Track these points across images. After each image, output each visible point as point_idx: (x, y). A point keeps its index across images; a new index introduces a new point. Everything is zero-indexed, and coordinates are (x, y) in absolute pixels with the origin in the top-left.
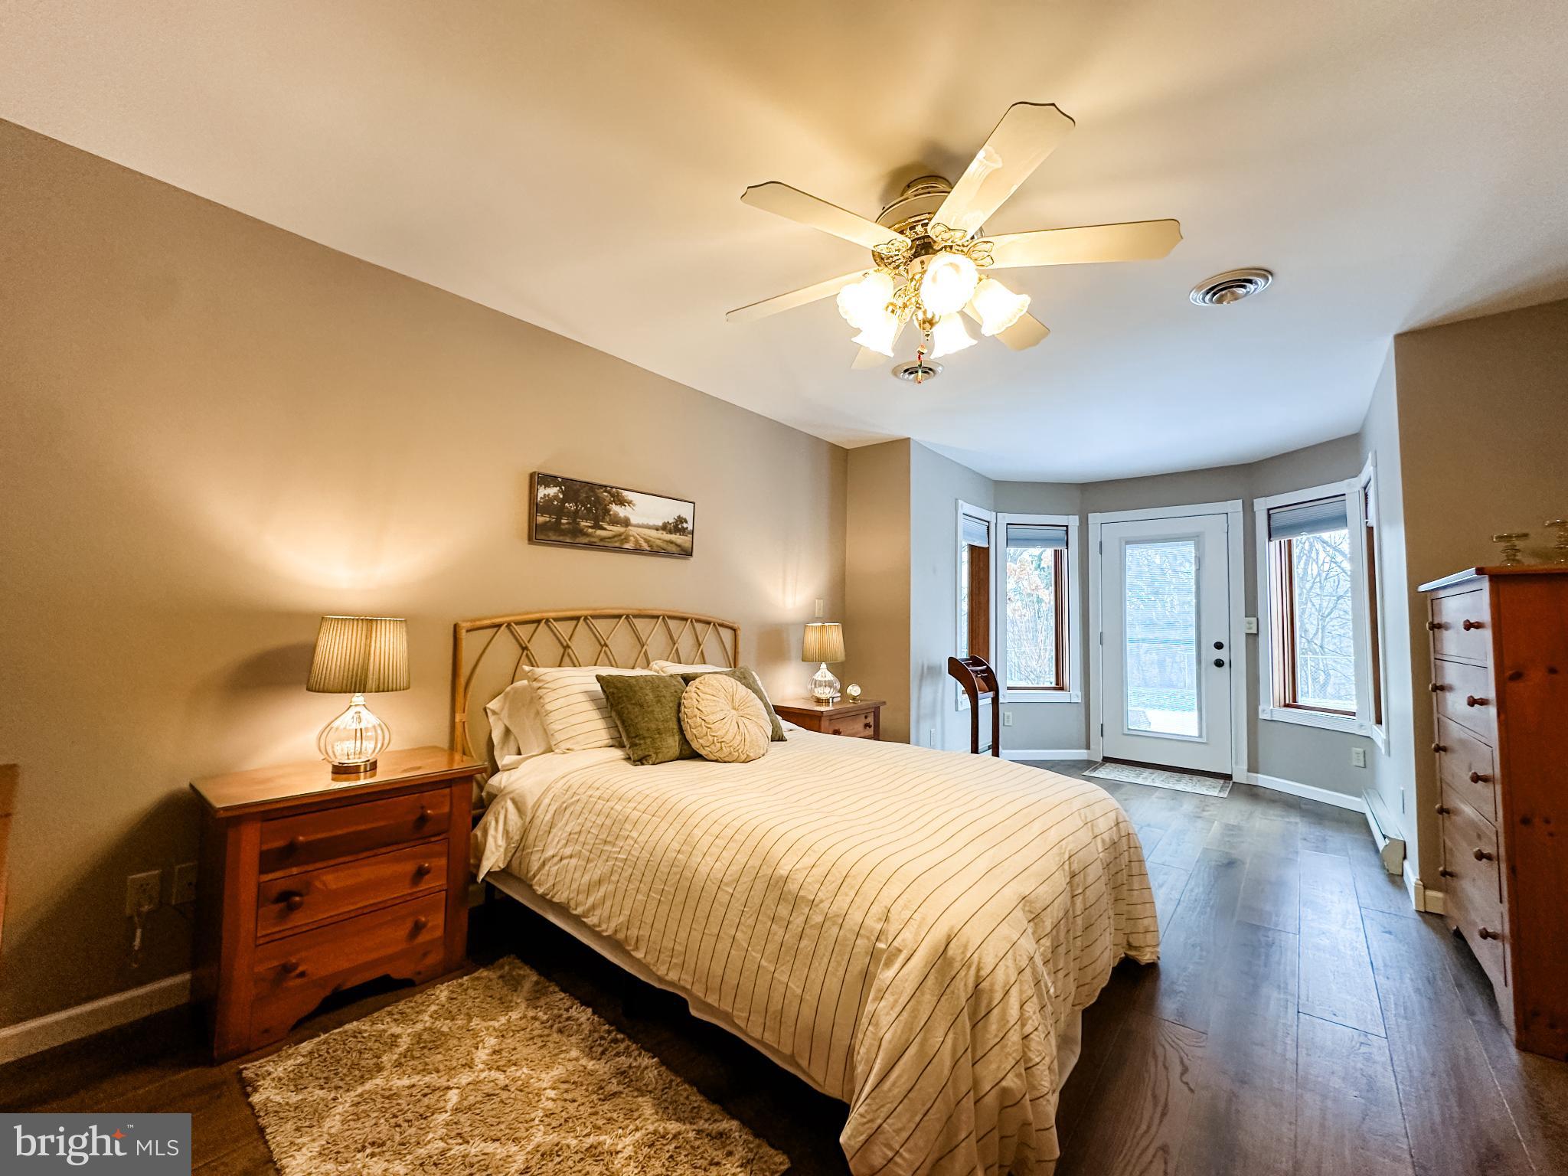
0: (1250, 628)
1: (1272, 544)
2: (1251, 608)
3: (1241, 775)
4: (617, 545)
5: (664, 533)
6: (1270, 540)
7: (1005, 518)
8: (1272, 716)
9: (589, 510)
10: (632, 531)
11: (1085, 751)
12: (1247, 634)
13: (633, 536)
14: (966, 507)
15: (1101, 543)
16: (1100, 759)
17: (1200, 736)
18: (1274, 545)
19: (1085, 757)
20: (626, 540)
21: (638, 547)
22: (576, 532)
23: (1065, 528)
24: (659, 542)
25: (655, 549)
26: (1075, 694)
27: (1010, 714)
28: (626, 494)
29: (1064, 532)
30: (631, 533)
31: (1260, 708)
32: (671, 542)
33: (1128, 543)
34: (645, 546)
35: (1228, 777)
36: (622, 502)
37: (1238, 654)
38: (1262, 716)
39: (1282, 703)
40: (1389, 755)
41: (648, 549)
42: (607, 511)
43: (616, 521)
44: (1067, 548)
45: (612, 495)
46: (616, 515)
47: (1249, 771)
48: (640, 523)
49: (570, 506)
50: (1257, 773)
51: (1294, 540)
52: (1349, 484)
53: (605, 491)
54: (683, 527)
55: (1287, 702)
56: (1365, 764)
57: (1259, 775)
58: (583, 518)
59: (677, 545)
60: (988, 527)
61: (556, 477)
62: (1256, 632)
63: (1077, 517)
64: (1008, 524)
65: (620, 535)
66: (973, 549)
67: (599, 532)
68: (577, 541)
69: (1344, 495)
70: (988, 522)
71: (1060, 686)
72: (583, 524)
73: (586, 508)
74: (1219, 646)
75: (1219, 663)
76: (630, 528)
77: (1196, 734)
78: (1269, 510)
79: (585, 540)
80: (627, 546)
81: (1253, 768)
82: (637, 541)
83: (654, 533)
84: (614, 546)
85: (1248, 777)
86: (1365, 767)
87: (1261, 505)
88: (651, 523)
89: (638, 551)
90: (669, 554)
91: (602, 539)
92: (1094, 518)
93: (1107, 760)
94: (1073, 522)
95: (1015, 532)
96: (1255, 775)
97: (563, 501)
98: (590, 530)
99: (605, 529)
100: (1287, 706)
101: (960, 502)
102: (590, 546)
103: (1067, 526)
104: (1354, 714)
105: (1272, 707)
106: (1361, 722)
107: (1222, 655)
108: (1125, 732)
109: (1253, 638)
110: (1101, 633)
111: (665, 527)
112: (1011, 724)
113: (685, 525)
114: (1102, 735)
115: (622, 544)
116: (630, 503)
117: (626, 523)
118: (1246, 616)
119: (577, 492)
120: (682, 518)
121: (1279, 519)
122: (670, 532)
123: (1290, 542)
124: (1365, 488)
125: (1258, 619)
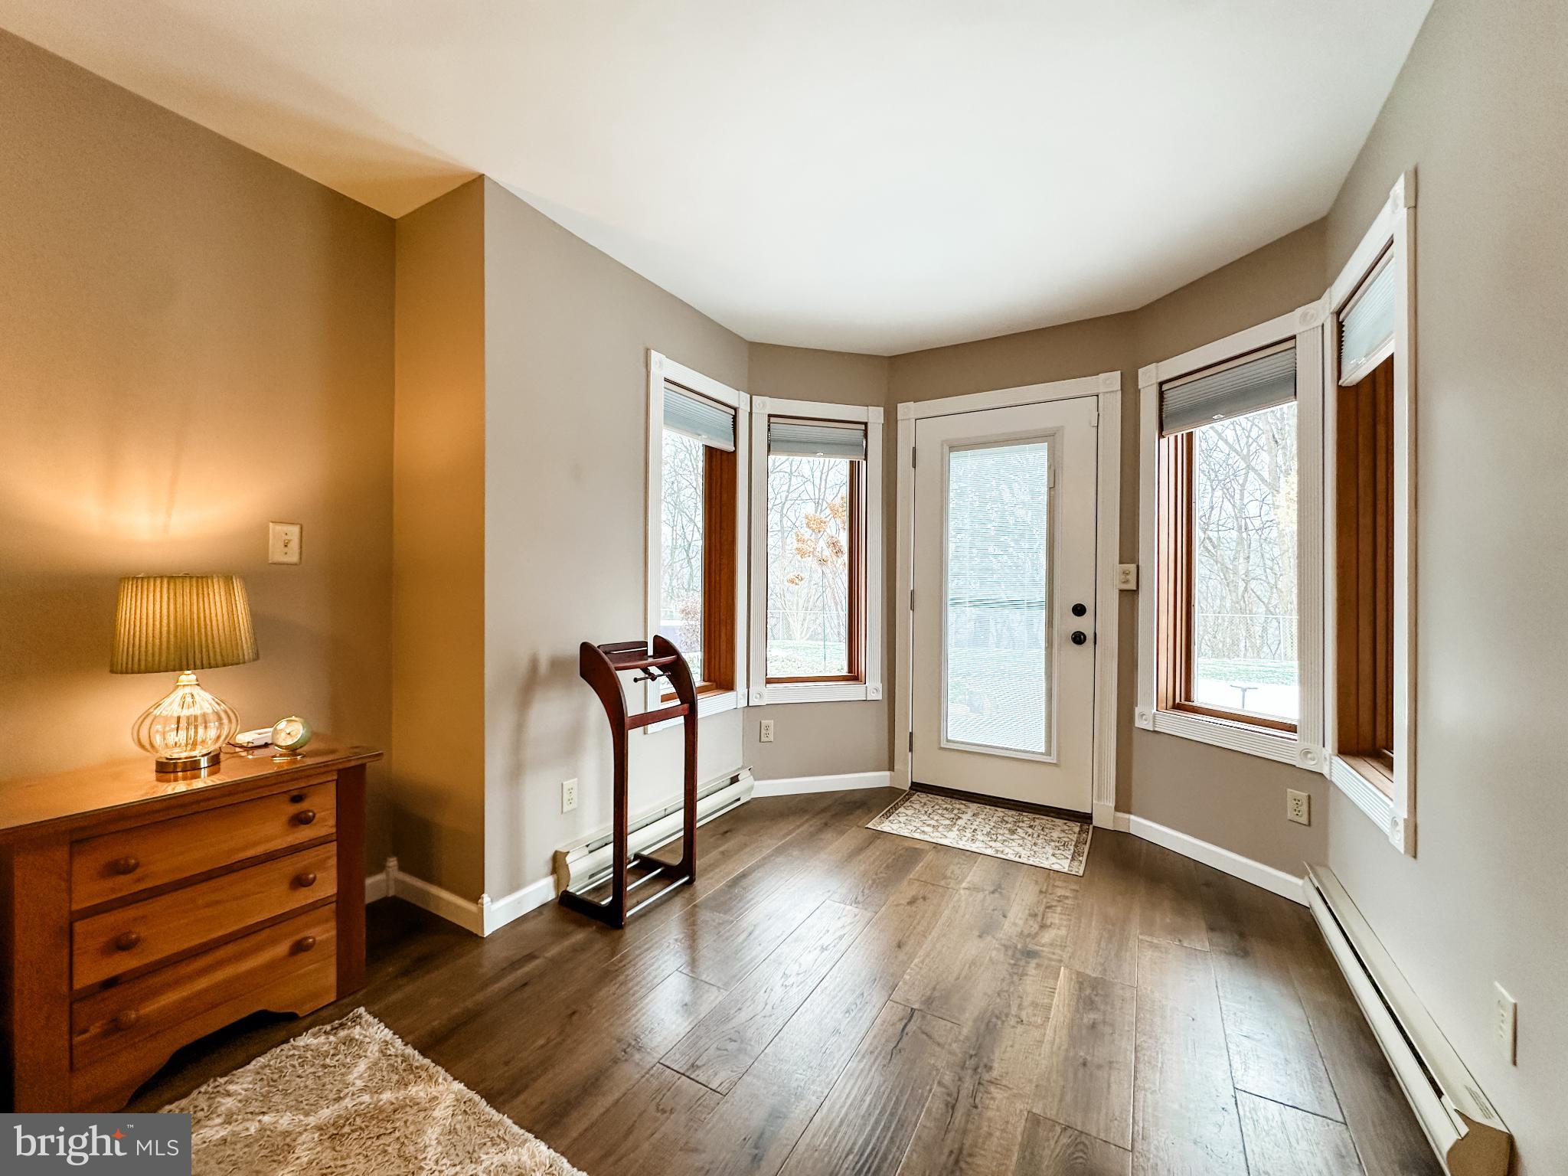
0: (1127, 582)
1: (1164, 441)
2: (1129, 550)
3: (1105, 816)
6: (1161, 436)
7: (766, 405)
8: (1154, 726)
11: (888, 773)
12: (1121, 591)
14: (663, 367)
15: (914, 449)
16: (907, 787)
17: (1048, 753)
18: (1166, 445)
19: (887, 784)
23: (863, 427)
26: (873, 688)
27: (771, 722)
29: (862, 433)
31: (1138, 711)
33: (953, 448)
35: (1085, 818)
37: (1106, 623)
38: (1139, 723)
39: (1170, 703)
40: (1415, 857)
44: (866, 459)
47: (1117, 809)
50: (1130, 813)
51: (1198, 432)
52: (1305, 315)
55: (1177, 701)
56: (1309, 821)
57: (1132, 817)
60: (735, 418)
62: (1135, 588)
63: (881, 409)
64: (770, 416)
66: (711, 453)
69: (1294, 337)
70: (735, 409)
71: (854, 675)
74: (1079, 610)
75: (1078, 638)
77: (1043, 750)
78: (1161, 384)
81: (1123, 804)
85: (1115, 819)
86: (1309, 824)
87: (1149, 377)
92: (907, 411)
93: (918, 787)
94: (875, 416)
95: (781, 429)
96: (1126, 816)
100: (1177, 707)
101: (655, 356)
103: (866, 424)
104: (1292, 729)
105: (1155, 710)
106: (1306, 745)
107: (1083, 624)
108: (942, 746)
109: (1129, 597)
110: (912, 592)
112: (771, 738)
114: (911, 750)
118: (1121, 562)
121: (1174, 398)
123: (1190, 436)
124: (1338, 313)
125: (1138, 567)
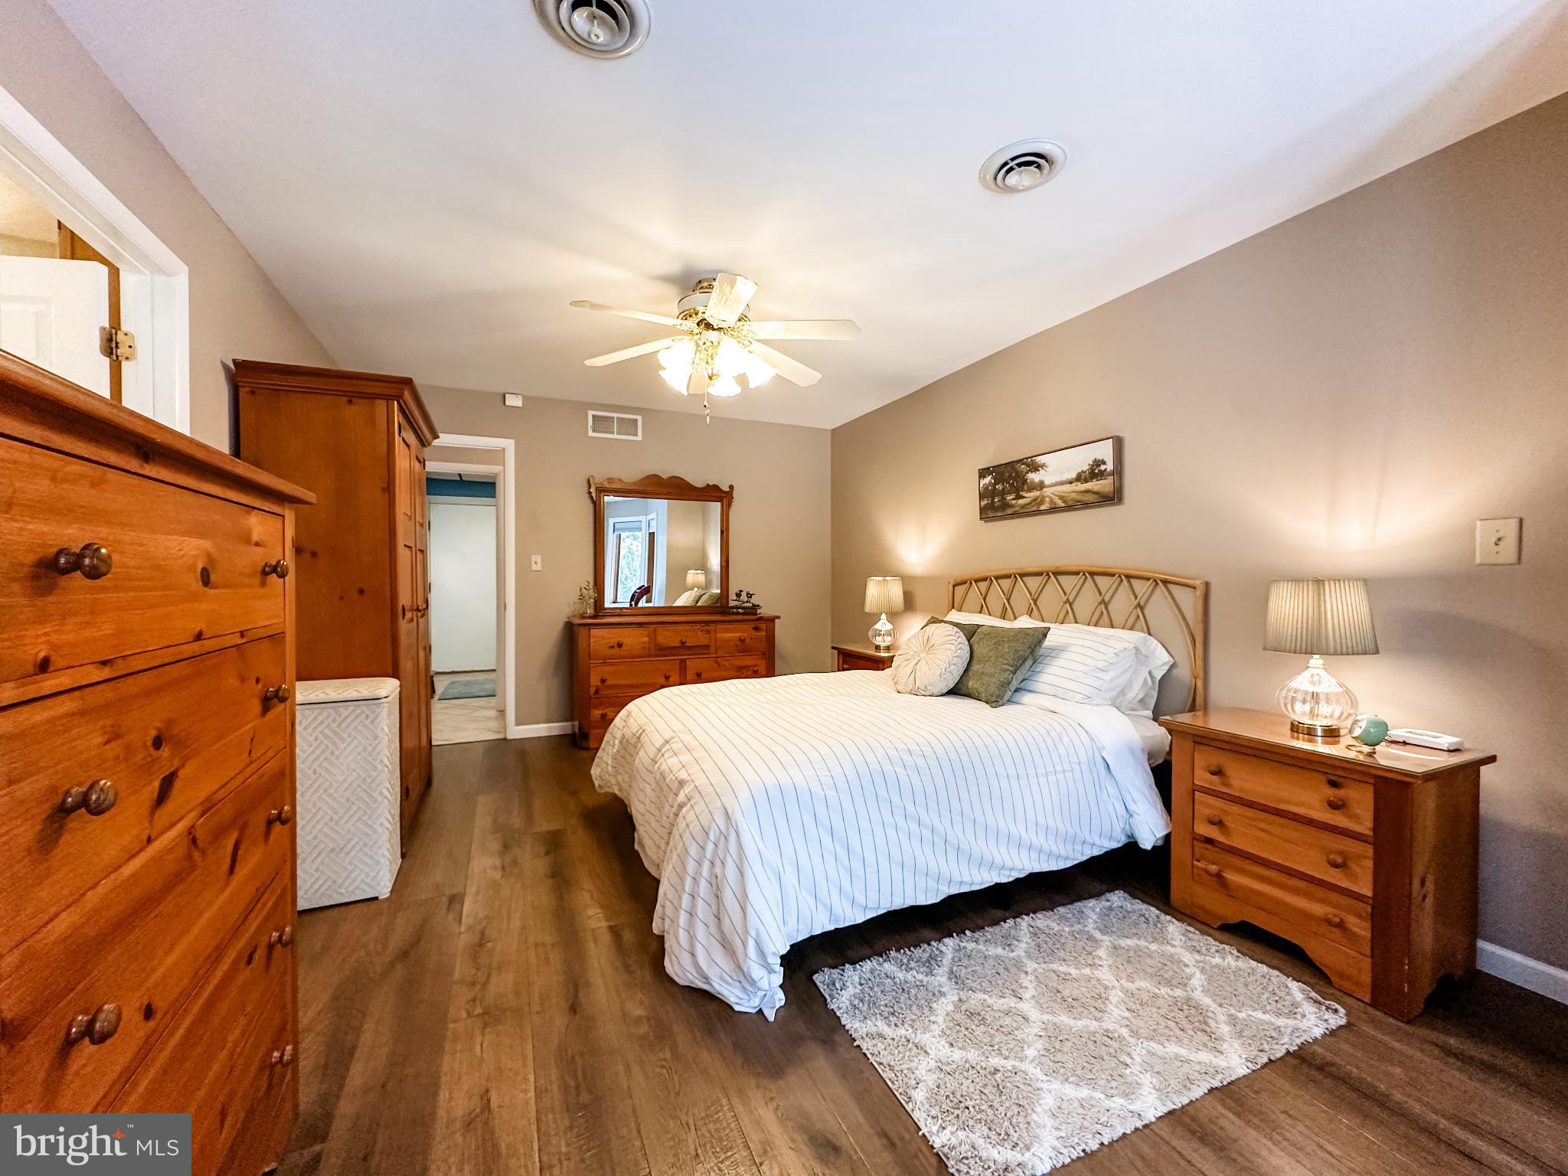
4: (1034, 509)
5: (1079, 483)
9: (1012, 485)
10: (1047, 491)
13: (1048, 496)
20: (1042, 502)
21: (1053, 506)
22: (1005, 505)
24: (1073, 495)
25: (1070, 503)
28: (1040, 460)
30: (1045, 494)
32: (1087, 491)
34: (1060, 503)
36: (1035, 468)
41: (1063, 505)
42: (1025, 481)
43: (1033, 487)
45: (1028, 466)
46: (1032, 482)
48: (1054, 482)
49: (999, 487)
53: (1023, 464)
54: (1100, 471)
58: (1010, 493)
59: (1094, 493)
61: (989, 468)
65: (1036, 499)
67: (1021, 502)
68: (1005, 513)
72: (1009, 498)
73: (1010, 485)
76: (1044, 490)
79: (1010, 511)
80: (1043, 508)
82: (1052, 501)
83: (1067, 488)
84: (1032, 511)
88: (1064, 478)
89: (1054, 510)
90: (1086, 505)
91: (1023, 507)
97: (996, 483)
98: (1013, 502)
99: (1024, 497)
102: (1015, 515)
111: (1080, 478)
113: (1103, 467)
115: (1039, 507)
116: (1043, 466)
117: (1041, 486)
119: (1002, 474)
120: (1099, 461)
122: (1086, 481)
